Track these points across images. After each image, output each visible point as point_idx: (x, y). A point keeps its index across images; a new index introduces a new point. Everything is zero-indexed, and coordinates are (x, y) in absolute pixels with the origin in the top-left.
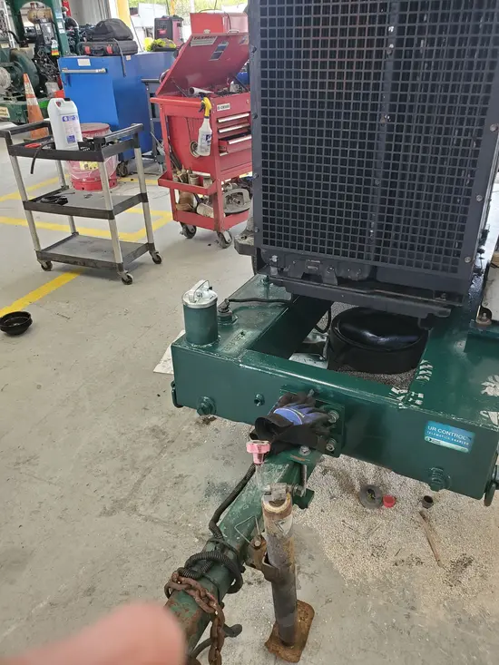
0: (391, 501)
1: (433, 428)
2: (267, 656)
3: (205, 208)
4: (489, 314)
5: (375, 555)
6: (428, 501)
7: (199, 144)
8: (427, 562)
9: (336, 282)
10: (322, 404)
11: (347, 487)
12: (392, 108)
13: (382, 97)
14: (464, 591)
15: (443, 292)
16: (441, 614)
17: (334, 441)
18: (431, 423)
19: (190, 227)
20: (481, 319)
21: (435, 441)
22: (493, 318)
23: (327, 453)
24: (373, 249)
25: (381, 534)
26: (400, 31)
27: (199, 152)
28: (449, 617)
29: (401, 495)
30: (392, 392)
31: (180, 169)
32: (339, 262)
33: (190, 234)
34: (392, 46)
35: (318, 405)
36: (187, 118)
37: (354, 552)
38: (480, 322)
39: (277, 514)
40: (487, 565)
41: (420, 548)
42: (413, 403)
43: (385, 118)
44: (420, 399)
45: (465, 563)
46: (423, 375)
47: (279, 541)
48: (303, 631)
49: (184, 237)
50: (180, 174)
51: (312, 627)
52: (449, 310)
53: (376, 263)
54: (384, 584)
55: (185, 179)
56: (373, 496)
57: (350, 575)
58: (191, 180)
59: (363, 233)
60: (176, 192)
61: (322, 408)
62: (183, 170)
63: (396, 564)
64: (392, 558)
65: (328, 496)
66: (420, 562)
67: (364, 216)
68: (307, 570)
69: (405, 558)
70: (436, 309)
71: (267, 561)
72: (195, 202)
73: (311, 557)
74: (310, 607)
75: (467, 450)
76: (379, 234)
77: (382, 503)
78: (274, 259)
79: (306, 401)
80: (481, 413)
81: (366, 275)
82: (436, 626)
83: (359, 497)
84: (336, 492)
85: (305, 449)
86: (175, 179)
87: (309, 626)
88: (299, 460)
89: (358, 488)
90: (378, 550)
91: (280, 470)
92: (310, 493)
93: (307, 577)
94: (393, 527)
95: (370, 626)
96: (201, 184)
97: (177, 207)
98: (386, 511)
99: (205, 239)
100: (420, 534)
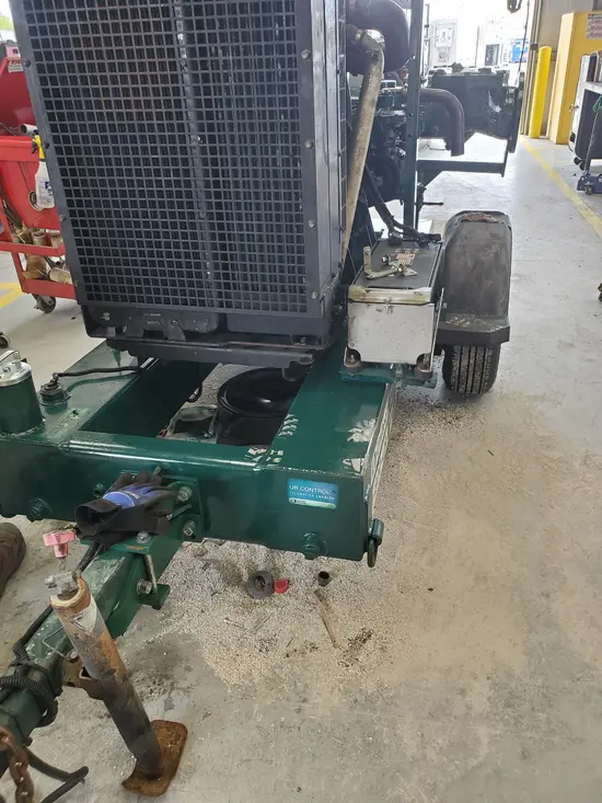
0: (284, 585)
1: (295, 487)
2: (128, 798)
3: (61, 274)
4: (357, 356)
5: (264, 650)
6: (324, 577)
7: (38, 193)
8: (321, 647)
9: (183, 337)
10: (170, 481)
11: (232, 578)
12: (201, 128)
13: (187, 115)
14: (362, 669)
15: (302, 336)
16: (336, 699)
17: (192, 523)
18: (291, 481)
19: (47, 299)
20: (349, 363)
21: (300, 501)
22: (363, 359)
23: (187, 539)
24: (214, 294)
25: (271, 625)
26: (190, 38)
27: (40, 206)
28: (344, 700)
29: (294, 576)
30: (249, 454)
31: (21, 227)
32: (182, 312)
33: (47, 307)
34: (185, 56)
35: (165, 483)
36: (19, 162)
37: (238, 652)
38: (349, 366)
39: (68, 609)
40: (388, 636)
41: (316, 633)
42: (271, 462)
43: (195, 139)
44: (279, 456)
45: (365, 637)
46: (286, 431)
47: (85, 643)
48: (174, 756)
49: (40, 312)
50: (19, 233)
51: (186, 749)
52: (310, 356)
53: (223, 310)
54: (273, 682)
55: (28, 239)
56: (264, 584)
57: (234, 680)
58: (36, 239)
59: (199, 275)
60: (22, 256)
61: (170, 486)
62: (24, 229)
63: (288, 656)
64: (283, 649)
65: (209, 592)
66: (314, 648)
67: (197, 256)
68: (184, 684)
69: (297, 646)
70: (297, 356)
71: (85, 674)
72: (48, 267)
73: (188, 669)
74: (183, 727)
75: (333, 506)
76: (217, 276)
77: (273, 590)
78: (107, 317)
79: (148, 480)
80: (344, 461)
81: (215, 326)
82: (329, 714)
83: (246, 588)
84: (219, 587)
85: (143, 535)
86: (15, 240)
87: (181, 749)
88: (138, 549)
89: (245, 578)
90: (267, 645)
91: (112, 566)
92: (164, 589)
93: (181, 693)
94: (285, 617)
95: (254, 732)
96: (49, 244)
97: (27, 276)
98: (278, 597)
99: (67, 312)
100: (315, 618)
